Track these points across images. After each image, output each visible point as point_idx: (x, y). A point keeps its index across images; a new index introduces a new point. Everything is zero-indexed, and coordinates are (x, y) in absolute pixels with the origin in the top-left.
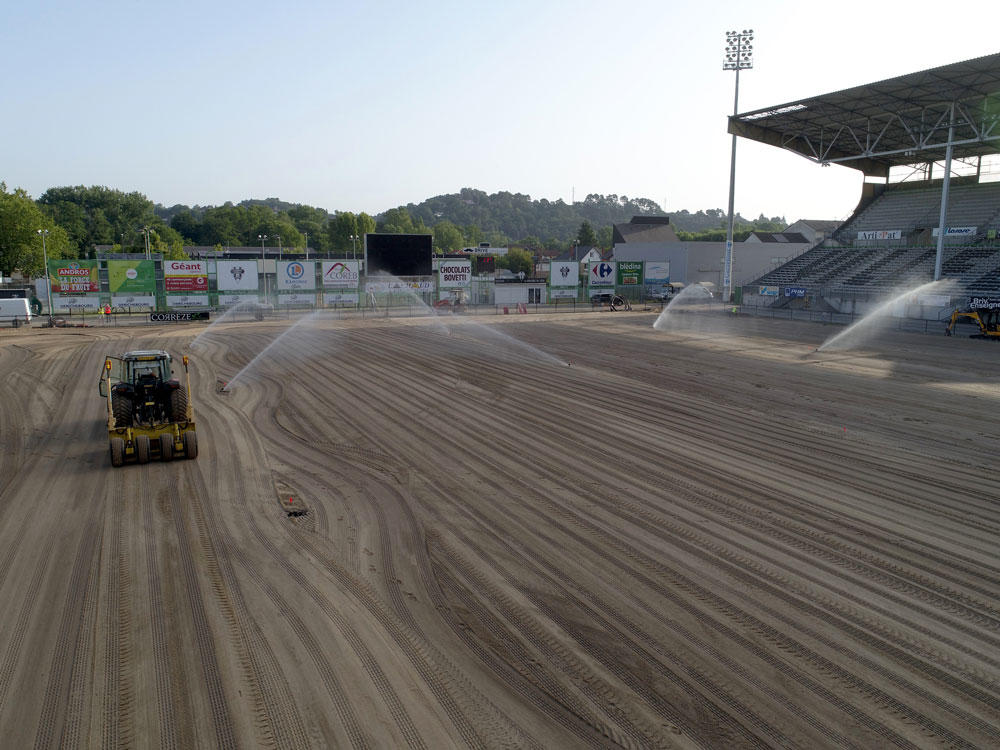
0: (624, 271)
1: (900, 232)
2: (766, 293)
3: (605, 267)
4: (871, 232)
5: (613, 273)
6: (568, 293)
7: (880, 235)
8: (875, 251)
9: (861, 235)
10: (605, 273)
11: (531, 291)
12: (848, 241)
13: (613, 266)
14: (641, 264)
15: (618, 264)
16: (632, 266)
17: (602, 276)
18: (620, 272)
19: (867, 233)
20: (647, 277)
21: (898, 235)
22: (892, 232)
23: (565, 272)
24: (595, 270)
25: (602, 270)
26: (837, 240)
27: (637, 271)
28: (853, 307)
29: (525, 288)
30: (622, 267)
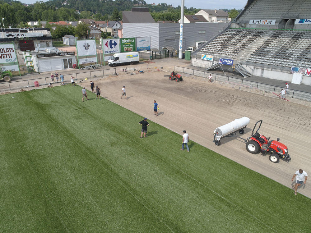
0: (124, 44)
1: (275, 21)
2: (205, 59)
3: (113, 42)
4: (258, 20)
5: (118, 46)
6: (90, 60)
7: (262, 22)
8: (263, 32)
9: (251, 22)
10: (113, 46)
11: (65, 61)
12: (243, 25)
13: (118, 41)
14: (134, 39)
15: (121, 39)
16: (129, 41)
17: (111, 48)
18: (122, 45)
19: (255, 21)
20: (138, 47)
21: (274, 22)
22: (270, 20)
23: (87, 47)
24: (106, 44)
25: (111, 44)
26: (238, 24)
27: (132, 43)
28: (262, 73)
29: (60, 59)
30: (123, 41)
